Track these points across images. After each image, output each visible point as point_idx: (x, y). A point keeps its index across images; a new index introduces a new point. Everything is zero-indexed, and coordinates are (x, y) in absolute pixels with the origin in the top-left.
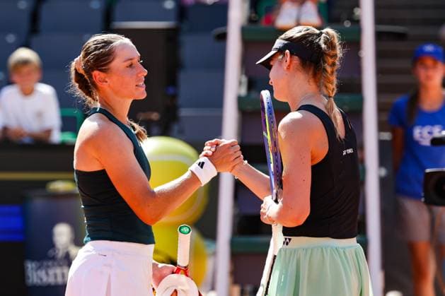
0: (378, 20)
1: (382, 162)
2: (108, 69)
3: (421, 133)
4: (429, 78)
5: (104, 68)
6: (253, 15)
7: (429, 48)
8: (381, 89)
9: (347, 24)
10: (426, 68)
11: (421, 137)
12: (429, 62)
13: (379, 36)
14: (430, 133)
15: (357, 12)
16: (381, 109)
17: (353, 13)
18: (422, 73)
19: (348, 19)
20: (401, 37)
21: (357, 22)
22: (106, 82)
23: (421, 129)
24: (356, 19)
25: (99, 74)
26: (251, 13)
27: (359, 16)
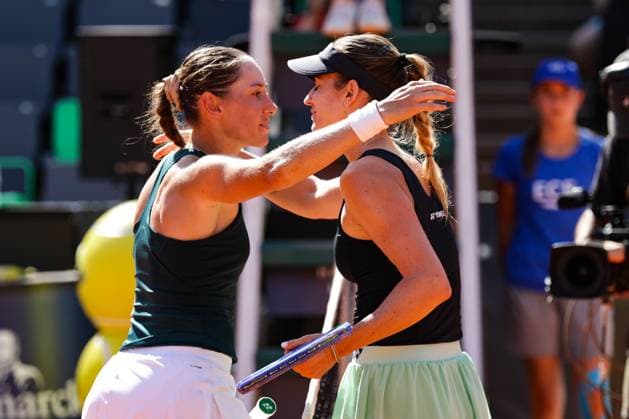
0: (477, 23)
1: (484, 236)
2: (227, 92)
3: (543, 191)
4: (556, 112)
5: (220, 90)
6: (289, 15)
7: (557, 67)
8: (481, 126)
9: (430, 29)
10: (553, 97)
11: (545, 197)
12: (557, 89)
13: (479, 47)
14: (557, 191)
15: (445, 10)
16: (482, 155)
17: (439, 12)
18: (546, 104)
19: (432, 21)
20: (511, 47)
21: (445, 26)
22: (220, 111)
23: (544, 184)
24: (444, 21)
25: (211, 98)
26: (286, 12)
27: (447, 16)
